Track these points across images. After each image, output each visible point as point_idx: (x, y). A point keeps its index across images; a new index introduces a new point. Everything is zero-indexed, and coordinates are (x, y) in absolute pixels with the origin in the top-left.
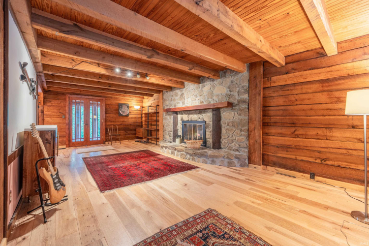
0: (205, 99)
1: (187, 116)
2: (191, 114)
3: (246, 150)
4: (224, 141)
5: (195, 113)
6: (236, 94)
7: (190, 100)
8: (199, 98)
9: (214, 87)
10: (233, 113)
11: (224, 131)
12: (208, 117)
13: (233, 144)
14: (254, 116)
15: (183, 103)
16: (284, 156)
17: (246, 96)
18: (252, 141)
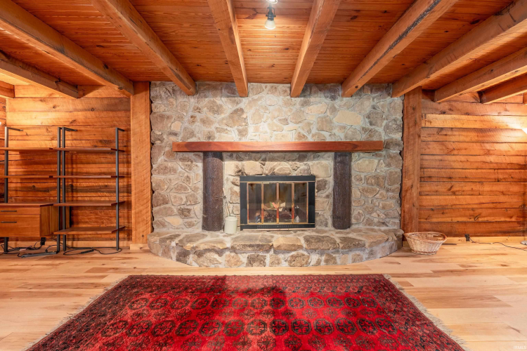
0: (309, 131)
1: (258, 164)
2: (272, 159)
3: (397, 221)
4: (356, 210)
5: (284, 159)
6: (381, 130)
7: (264, 127)
8: (292, 126)
9: (334, 110)
10: (376, 161)
11: (356, 193)
12: (322, 168)
13: (374, 214)
14: (411, 168)
15: (242, 133)
16: (440, 220)
17: (398, 136)
18: (407, 206)
